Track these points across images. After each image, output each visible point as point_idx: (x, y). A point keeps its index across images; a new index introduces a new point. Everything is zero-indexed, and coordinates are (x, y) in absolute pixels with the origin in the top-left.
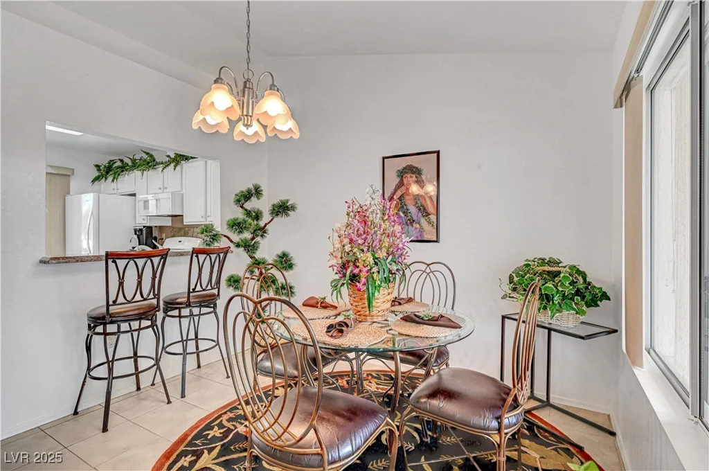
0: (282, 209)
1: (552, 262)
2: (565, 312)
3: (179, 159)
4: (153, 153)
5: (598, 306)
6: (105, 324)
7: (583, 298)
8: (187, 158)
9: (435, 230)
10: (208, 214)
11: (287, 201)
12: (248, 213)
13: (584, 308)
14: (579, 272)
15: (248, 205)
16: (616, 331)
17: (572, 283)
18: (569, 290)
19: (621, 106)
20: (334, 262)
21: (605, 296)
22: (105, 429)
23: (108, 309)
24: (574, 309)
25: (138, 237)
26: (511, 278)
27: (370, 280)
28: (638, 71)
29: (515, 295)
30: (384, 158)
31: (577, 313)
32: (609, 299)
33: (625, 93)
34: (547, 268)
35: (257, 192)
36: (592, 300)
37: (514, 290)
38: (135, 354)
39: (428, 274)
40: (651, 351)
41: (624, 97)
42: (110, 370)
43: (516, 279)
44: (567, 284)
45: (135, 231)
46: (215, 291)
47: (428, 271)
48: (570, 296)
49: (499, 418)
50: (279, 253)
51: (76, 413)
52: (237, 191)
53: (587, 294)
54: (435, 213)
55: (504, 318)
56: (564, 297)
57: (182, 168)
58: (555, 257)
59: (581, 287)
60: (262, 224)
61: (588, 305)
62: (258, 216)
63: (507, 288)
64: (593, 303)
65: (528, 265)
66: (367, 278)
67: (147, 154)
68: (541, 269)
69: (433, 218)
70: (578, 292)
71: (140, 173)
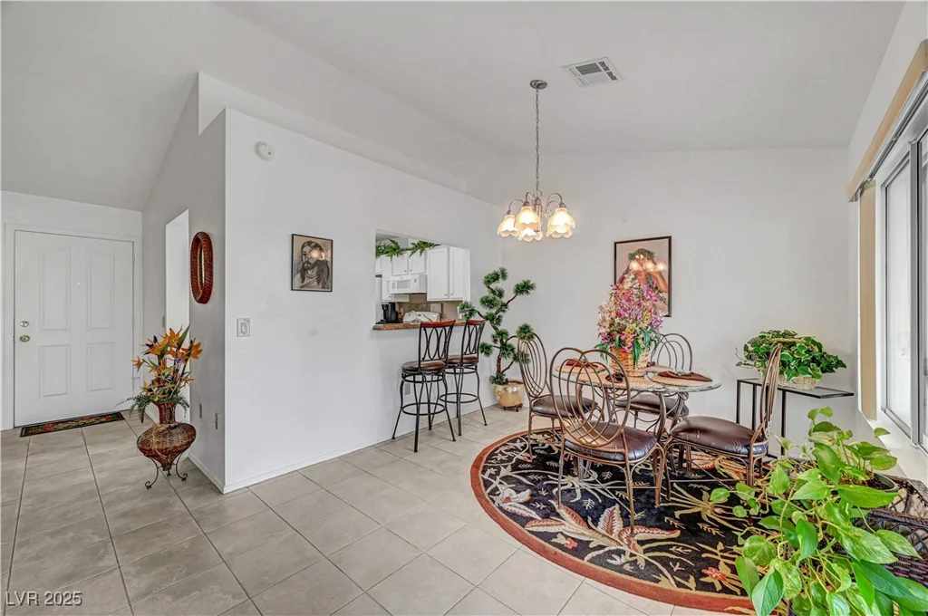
0: (524, 288)
1: (786, 334)
2: (801, 377)
3: (423, 246)
4: (396, 240)
5: (834, 371)
6: (414, 375)
7: (819, 365)
8: (431, 245)
9: (667, 307)
10: (451, 292)
11: (529, 281)
12: (493, 292)
13: (820, 373)
14: (814, 342)
15: (493, 286)
16: (852, 394)
17: (808, 352)
18: (805, 357)
19: (856, 200)
20: (603, 330)
21: (840, 364)
22: (416, 451)
23: (419, 364)
24: (810, 374)
25: (385, 311)
26: (746, 348)
27: (635, 344)
28: (872, 176)
29: (749, 362)
30: (616, 243)
31: (813, 377)
32: (845, 366)
33: (860, 191)
34: (782, 339)
35: (503, 274)
36: (827, 366)
37: (750, 358)
38: (429, 401)
39: (665, 344)
40: (888, 411)
41: (859, 193)
42: (418, 410)
43: (751, 349)
44: (803, 352)
45: (383, 306)
46: (476, 355)
47: (664, 341)
48: (806, 363)
49: (748, 446)
50: (521, 325)
51: (394, 438)
52: (486, 274)
53: (823, 361)
54: (667, 290)
55: (739, 382)
56: (800, 363)
57: (426, 254)
58: (790, 330)
59: (817, 355)
60: (505, 300)
61: (823, 371)
62: (501, 294)
63: (742, 356)
64: (828, 369)
65: (763, 337)
66: (633, 343)
67: (393, 242)
68: (775, 340)
69: (665, 295)
70: (814, 360)
71: (389, 258)
